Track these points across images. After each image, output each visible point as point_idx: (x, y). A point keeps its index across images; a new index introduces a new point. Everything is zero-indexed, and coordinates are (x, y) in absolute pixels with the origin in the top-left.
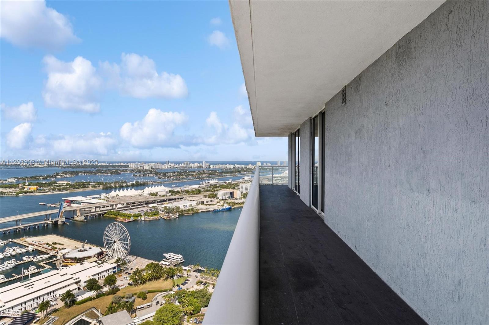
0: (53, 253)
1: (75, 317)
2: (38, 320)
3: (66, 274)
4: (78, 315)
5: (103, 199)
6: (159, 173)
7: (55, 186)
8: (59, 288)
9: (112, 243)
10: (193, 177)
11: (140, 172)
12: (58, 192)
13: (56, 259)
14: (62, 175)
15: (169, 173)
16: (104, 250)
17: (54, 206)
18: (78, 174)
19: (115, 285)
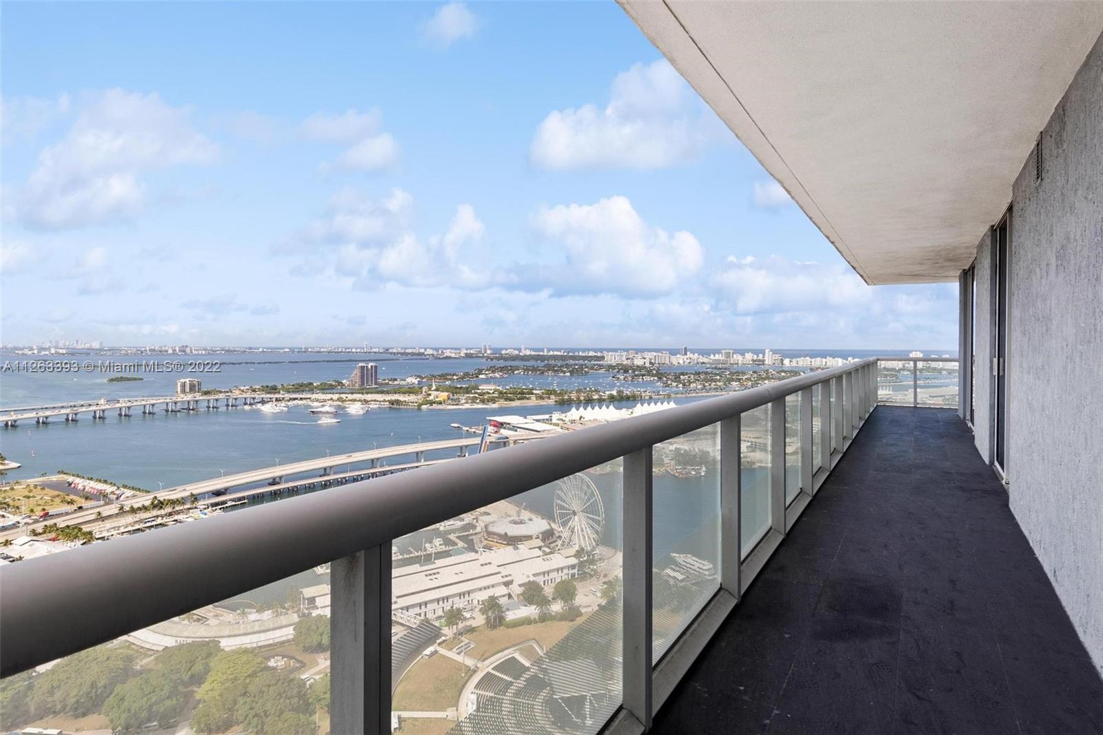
0: (470, 519)
1: (502, 650)
2: (444, 641)
3: (490, 563)
4: (507, 648)
5: (555, 425)
6: (665, 373)
7: (476, 393)
8: (476, 589)
9: (569, 514)
10: (742, 385)
11: (626, 371)
12: (481, 406)
13: (474, 532)
14: (487, 372)
15: (687, 374)
16: (553, 526)
17: (473, 430)
18: (513, 372)
19: (574, 602)
